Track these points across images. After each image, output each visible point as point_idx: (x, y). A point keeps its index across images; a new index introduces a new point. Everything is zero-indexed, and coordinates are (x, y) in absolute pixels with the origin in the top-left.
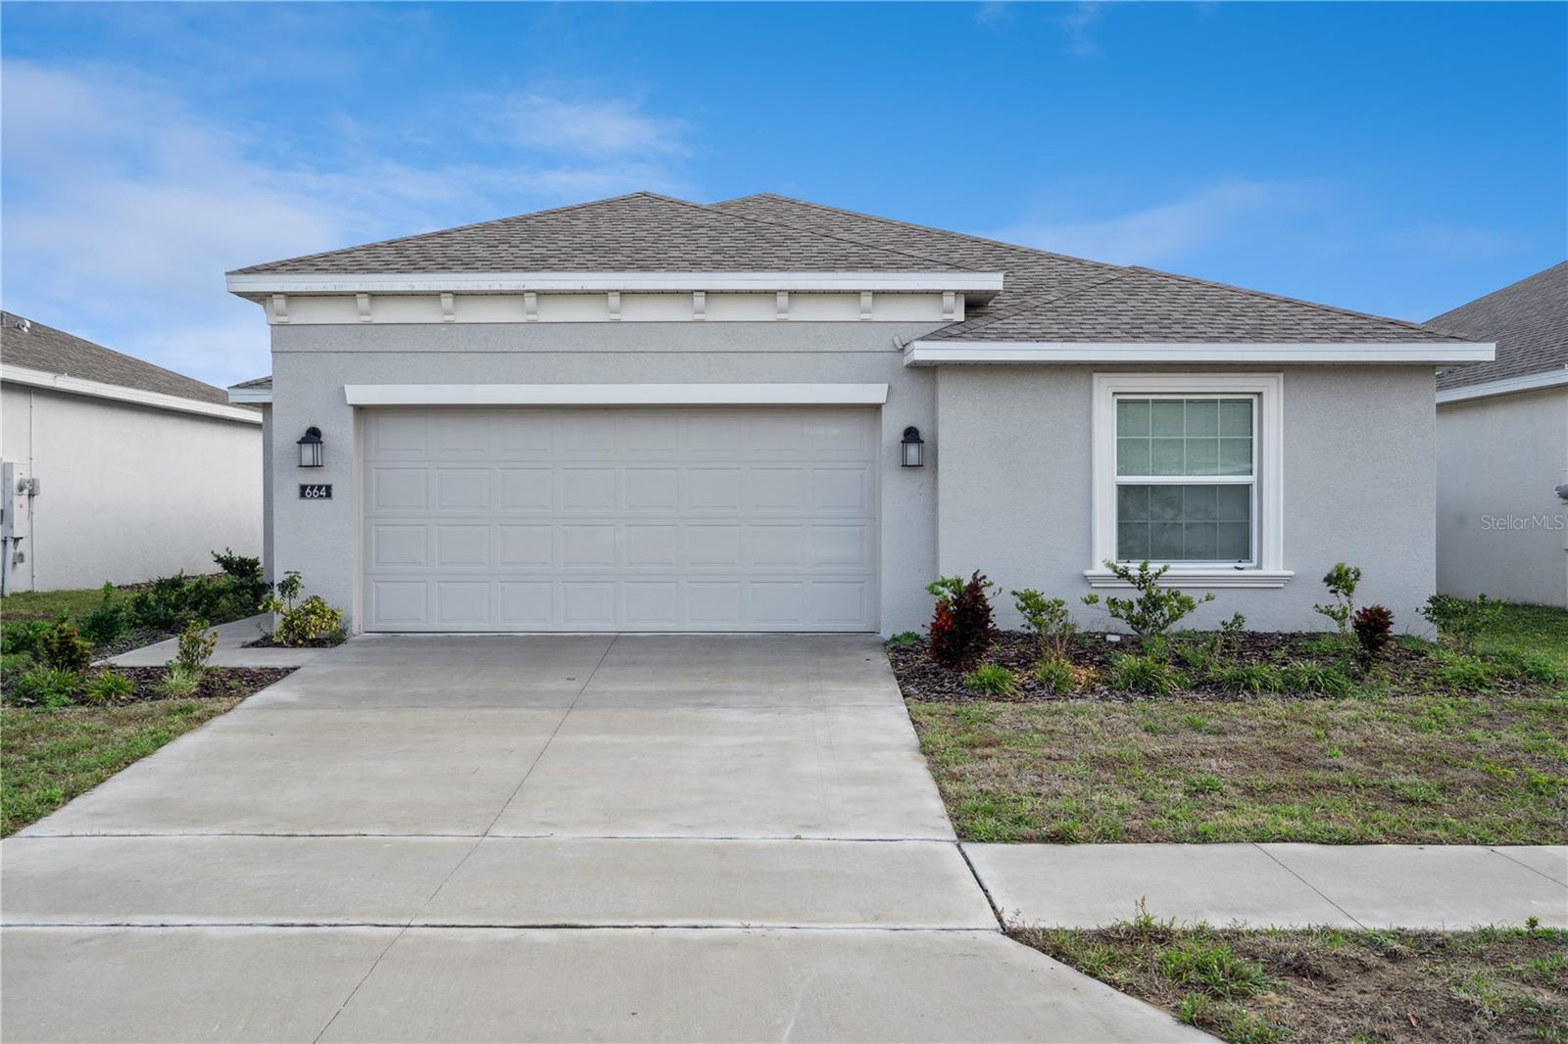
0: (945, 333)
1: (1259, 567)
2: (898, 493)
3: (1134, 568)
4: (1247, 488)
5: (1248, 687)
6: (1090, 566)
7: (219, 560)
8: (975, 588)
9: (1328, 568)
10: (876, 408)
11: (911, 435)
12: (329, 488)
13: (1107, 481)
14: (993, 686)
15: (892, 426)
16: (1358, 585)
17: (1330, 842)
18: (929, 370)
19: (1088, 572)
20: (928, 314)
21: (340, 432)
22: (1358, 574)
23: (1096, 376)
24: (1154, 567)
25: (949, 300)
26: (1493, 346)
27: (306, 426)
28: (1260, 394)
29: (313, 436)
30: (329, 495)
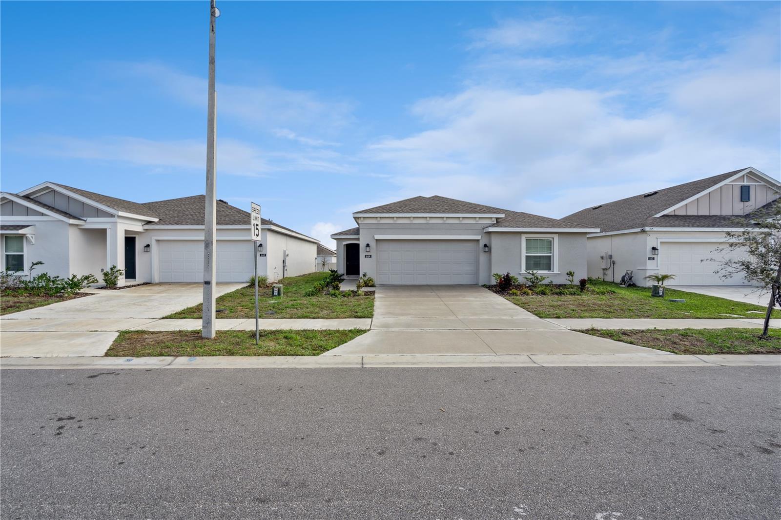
0: (493, 225)
1: (553, 271)
2: (483, 257)
3: (531, 272)
4: (550, 256)
5: (563, 294)
6: (521, 271)
7: (330, 270)
8: (507, 275)
9: (568, 271)
10: (478, 240)
11: (485, 246)
12: (371, 256)
13: (524, 254)
14: (516, 294)
15: (482, 244)
16: (574, 275)
17: (604, 318)
18: (490, 233)
19: (521, 273)
20: (489, 222)
21: (373, 244)
22: (574, 273)
23: (522, 234)
24: (535, 272)
25: (493, 219)
26: (599, 229)
27: (366, 244)
28: (553, 238)
29: (368, 245)
30: (371, 257)
